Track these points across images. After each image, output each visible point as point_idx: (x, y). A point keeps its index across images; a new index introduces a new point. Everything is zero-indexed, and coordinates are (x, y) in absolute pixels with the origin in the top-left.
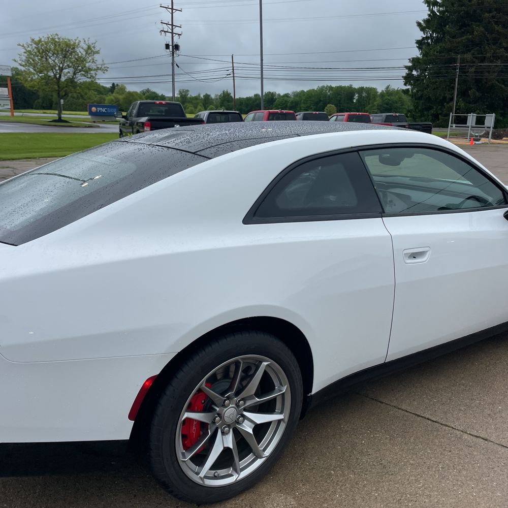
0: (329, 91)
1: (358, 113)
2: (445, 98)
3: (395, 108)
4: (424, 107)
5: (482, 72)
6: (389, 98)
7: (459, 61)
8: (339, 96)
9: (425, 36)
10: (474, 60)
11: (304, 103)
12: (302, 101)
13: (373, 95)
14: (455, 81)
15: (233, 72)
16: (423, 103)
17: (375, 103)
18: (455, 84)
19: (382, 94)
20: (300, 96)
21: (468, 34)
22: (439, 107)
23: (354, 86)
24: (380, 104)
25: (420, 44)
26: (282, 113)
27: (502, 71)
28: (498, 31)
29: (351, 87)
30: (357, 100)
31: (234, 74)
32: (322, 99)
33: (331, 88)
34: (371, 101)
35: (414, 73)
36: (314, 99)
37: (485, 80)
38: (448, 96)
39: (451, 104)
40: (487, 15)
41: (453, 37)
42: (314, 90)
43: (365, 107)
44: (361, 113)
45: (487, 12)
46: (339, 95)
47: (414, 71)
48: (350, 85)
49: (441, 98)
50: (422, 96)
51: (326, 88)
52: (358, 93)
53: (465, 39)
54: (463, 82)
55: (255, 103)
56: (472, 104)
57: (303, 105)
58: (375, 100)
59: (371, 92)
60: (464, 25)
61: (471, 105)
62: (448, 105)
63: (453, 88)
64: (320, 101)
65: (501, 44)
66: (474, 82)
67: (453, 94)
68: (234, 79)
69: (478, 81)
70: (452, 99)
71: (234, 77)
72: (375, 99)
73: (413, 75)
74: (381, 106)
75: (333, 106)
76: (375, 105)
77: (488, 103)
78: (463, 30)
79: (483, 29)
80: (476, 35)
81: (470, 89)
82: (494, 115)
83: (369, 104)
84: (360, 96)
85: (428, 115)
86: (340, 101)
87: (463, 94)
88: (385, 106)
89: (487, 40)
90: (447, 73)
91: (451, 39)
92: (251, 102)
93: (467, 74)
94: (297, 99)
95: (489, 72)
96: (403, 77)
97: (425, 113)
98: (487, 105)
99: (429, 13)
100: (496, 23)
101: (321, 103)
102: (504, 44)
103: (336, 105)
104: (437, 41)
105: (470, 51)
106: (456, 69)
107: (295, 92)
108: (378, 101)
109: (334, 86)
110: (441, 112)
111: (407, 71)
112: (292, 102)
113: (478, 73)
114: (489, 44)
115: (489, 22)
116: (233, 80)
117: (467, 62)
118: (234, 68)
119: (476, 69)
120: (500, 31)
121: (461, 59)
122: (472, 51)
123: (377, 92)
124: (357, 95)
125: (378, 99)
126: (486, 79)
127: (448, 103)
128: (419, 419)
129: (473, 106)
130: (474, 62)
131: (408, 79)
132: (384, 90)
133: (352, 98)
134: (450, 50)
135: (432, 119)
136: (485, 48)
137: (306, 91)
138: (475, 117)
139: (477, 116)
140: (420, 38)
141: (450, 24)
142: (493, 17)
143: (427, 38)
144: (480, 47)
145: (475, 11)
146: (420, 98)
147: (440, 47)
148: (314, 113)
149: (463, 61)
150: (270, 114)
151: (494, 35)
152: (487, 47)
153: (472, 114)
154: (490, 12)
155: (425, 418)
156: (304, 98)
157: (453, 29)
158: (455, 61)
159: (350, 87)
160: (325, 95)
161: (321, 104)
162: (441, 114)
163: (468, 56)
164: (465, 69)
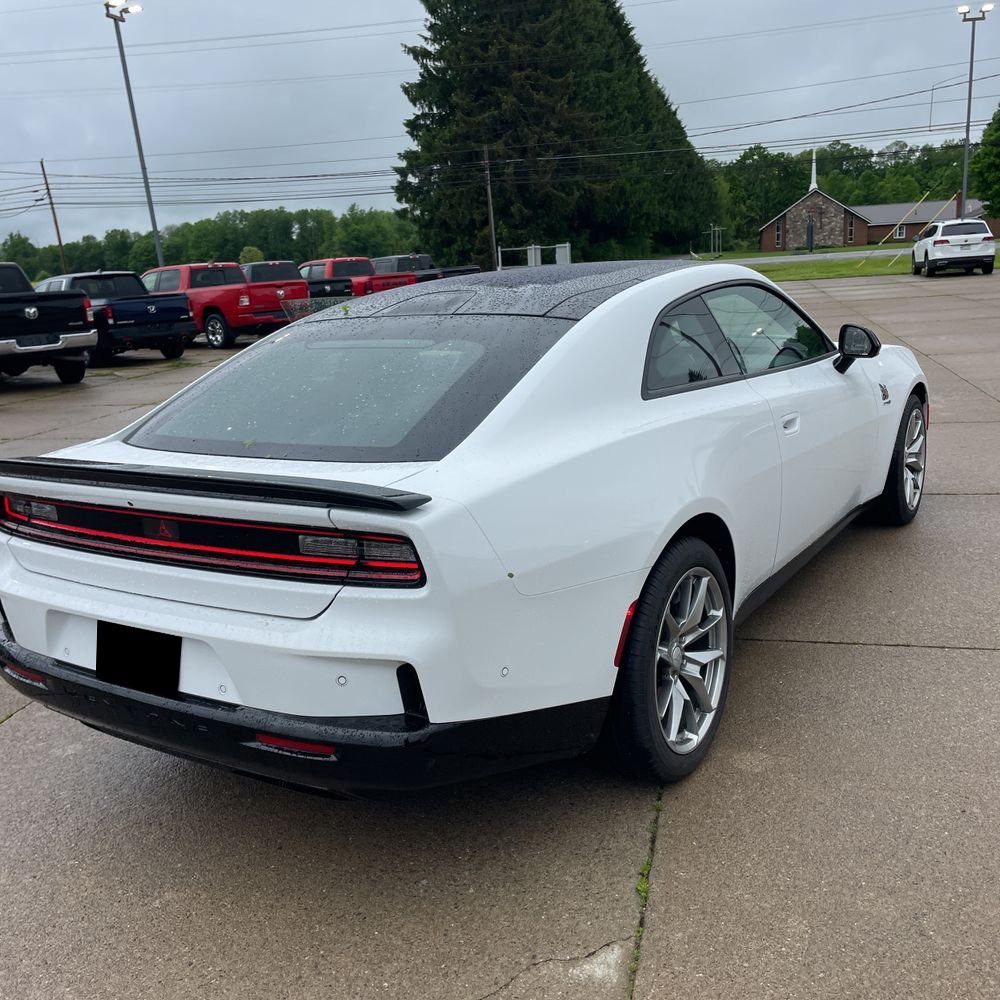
0: (241, 221)
1: (349, 259)
2: (473, 221)
3: (374, 246)
4: (439, 240)
5: (526, 174)
6: (358, 227)
7: (486, 155)
8: (263, 230)
9: (419, 113)
10: (511, 152)
11: (196, 247)
12: (190, 244)
13: (327, 223)
14: (486, 190)
15: (49, 194)
16: (435, 234)
17: (335, 239)
18: (486, 196)
19: (345, 222)
20: (183, 235)
21: (493, 108)
22: (467, 238)
23: (287, 210)
24: (346, 240)
25: (413, 126)
26: (216, 267)
27: (557, 171)
28: (538, 101)
29: (283, 212)
30: (299, 235)
31: (50, 198)
32: (229, 237)
33: (244, 215)
34: (325, 236)
35: (411, 179)
36: (212, 238)
37: (533, 187)
38: (477, 217)
39: (486, 231)
40: (516, 74)
41: (469, 115)
42: (209, 221)
43: (316, 248)
44: (354, 259)
45: (515, 69)
46: (262, 227)
47: (410, 175)
48: (281, 208)
49: (467, 222)
50: (431, 220)
51: (234, 216)
52: (299, 222)
53: (488, 118)
54: (499, 193)
55: (89, 255)
56: (522, 229)
57: (192, 252)
58: (333, 234)
59: (322, 217)
60: (481, 93)
61: (520, 232)
62: (482, 234)
63: (486, 204)
64: (226, 241)
65: (547, 123)
66: (516, 190)
67: (488, 214)
68: (53, 208)
69: (522, 189)
70: (486, 222)
71: (51, 203)
72: (333, 232)
73: (410, 183)
74: (346, 243)
75: (255, 249)
76: (334, 242)
77: (544, 226)
78: (481, 101)
79: (514, 99)
80: (506, 110)
81: (512, 203)
82: (568, 244)
83: (323, 242)
84: (303, 228)
85: (451, 254)
86: (266, 239)
87: (502, 212)
88: (355, 243)
89: (525, 118)
90: (469, 177)
91: (467, 119)
92: (77, 253)
93: (502, 178)
94: (178, 240)
95: (536, 172)
96: (392, 188)
97: (445, 250)
98: (543, 229)
99: (422, 71)
100: (533, 87)
101: (230, 244)
102: (552, 123)
103: (260, 247)
104: (441, 121)
105: (500, 138)
106: (483, 170)
107: (171, 228)
108: (340, 235)
109: (249, 212)
110: (470, 246)
111: (398, 177)
112: (168, 248)
113: (520, 175)
114: (529, 125)
115: (523, 86)
116: (51, 211)
117: (499, 156)
118: (50, 187)
119: (515, 168)
120: (543, 101)
121: (489, 151)
122: (504, 138)
123: (335, 219)
124: (296, 226)
125: (338, 230)
126: (535, 184)
127: (480, 229)
128: (818, 645)
129: (522, 231)
130: (510, 157)
131: (402, 190)
132: (346, 213)
133: (287, 232)
134: (467, 137)
135: (459, 261)
136: (522, 131)
137: (193, 224)
138: (539, 252)
139: (542, 250)
140: (412, 117)
141: (458, 90)
142: (527, 78)
143: (424, 116)
144: (516, 130)
145: (495, 68)
146: (428, 225)
147: (450, 132)
148: (271, 263)
149: (492, 155)
150: (193, 271)
151: (534, 110)
152: (526, 130)
153: (533, 246)
154: (521, 68)
155: (824, 642)
156: (192, 237)
157: (464, 99)
158: (478, 156)
159: (281, 211)
160: (235, 230)
161: (229, 247)
162: (471, 250)
163: (499, 146)
164: (497, 169)
